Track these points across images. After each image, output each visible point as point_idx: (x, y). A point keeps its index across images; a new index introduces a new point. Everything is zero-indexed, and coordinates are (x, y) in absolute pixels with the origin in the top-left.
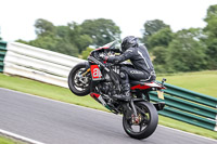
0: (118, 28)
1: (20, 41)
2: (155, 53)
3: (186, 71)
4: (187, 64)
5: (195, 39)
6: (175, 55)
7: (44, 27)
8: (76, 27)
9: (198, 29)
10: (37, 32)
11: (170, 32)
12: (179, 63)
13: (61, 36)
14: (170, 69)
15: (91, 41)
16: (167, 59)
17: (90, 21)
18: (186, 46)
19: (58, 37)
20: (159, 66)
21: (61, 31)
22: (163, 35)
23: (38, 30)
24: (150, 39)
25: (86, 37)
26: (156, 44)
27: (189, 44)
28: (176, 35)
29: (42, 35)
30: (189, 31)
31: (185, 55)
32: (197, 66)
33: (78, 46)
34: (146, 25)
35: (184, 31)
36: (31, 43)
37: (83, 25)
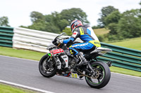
0: (85, 13)
1: (22, 27)
2: (110, 28)
3: (131, 38)
4: (131, 33)
5: (135, 16)
6: (123, 28)
7: (37, 16)
8: (57, 15)
9: (137, 10)
10: (32, 20)
11: (118, 13)
12: (126, 33)
13: (48, 21)
14: (121, 37)
15: (68, 23)
16: (118, 31)
17: (66, 10)
18: (130, 22)
19: (46, 22)
20: (114, 36)
21: (48, 18)
22: (114, 16)
23: (33, 19)
24: (106, 19)
25: (64, 21)
26: (110, 22)
27: (131, 20)
28: (123, 15)
29: (36, 22)
30: (131, 12)
31: (129, 28)
32: (137, 34)
33: (60, 27)
34: (102, 10)
35: (128, 12)
36: (29, 28)
37: (62, 13)
